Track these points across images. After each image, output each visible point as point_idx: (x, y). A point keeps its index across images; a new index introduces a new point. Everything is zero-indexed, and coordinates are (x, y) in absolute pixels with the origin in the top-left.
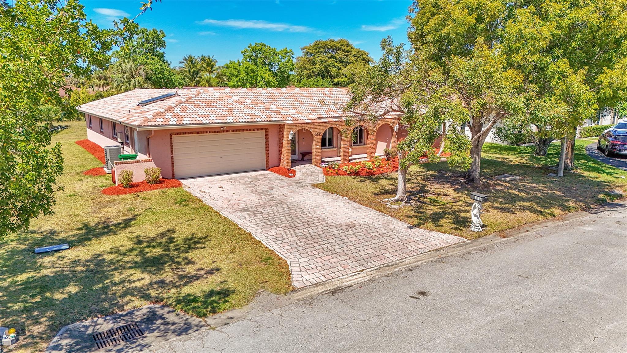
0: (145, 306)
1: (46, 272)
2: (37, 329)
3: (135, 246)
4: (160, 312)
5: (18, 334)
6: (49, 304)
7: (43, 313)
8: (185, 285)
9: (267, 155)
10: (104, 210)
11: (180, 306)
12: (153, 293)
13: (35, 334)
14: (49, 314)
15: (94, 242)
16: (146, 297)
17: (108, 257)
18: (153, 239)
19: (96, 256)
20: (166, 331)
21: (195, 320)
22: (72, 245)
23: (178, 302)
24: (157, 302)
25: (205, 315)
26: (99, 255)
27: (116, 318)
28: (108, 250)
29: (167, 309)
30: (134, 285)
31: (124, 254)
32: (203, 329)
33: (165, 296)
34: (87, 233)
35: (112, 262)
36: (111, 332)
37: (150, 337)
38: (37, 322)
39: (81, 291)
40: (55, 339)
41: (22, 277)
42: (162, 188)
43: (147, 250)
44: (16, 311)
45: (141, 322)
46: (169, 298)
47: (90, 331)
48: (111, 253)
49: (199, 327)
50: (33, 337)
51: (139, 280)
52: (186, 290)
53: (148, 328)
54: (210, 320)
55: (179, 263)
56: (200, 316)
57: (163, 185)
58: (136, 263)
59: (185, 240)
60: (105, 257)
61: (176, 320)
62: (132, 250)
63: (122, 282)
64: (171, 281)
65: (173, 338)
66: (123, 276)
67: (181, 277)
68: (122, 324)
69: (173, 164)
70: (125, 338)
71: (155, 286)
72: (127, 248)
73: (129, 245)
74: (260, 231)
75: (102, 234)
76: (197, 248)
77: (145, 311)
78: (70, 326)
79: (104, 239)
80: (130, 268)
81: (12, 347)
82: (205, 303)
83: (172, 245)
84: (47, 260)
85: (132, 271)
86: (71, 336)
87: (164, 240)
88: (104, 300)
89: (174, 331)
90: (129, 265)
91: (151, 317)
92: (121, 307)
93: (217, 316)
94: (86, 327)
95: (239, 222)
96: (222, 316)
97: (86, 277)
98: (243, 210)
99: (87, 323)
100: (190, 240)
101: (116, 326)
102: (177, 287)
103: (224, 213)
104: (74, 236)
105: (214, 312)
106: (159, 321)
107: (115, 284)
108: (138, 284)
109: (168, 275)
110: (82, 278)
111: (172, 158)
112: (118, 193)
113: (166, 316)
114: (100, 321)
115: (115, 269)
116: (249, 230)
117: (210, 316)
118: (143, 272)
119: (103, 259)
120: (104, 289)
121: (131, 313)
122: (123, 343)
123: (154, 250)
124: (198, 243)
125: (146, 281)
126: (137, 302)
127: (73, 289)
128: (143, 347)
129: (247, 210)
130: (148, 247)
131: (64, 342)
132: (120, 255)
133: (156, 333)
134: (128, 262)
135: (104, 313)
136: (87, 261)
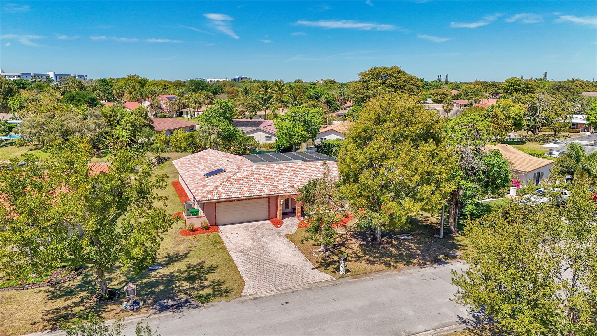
0: (185, 297)
1: (153, 279)
2: (150, 302)
3: (187, 269)
4: (189, 300)
5: (144, 303)
6: (153, 293)
7: (151, 296)
8: (201, 290)
9: (269, 211)
10: (178, 246)
11: (197, 298)
12: (189, 292)
13: (149, 303)
14: (154, 297)
15: (171, 265)
16: (186, 294)
17: (176, 274)
18: (195, 266)
19: (171, 273)
20: (190, 307)
21: (200, 304)
22: (163, 266)
23: (197, 297)
24: (189, 296)
25: (204, 303)
26: (173, 273)
27: (175, 300)
28: (177, 271)
29: (192, 299)
30: (183, 288)
31: (182, 273)
32: (202, 308)
33: (193, 294)
34: (169, 260)
35: (177, 277)
36: (172, 305)
37: (184, 309)
38: (150, 300)
39: (164, 289)
40: (155, 306)
41: (144, 281)
42: (208, 232)
43: (191, 272)
44: (143, 294)
45: (183, 303)
46: (194, 295)
47: (166, 304)
48: (177, 272)
49: (201, 307)
50: (148, 304)
51: (185, 286)
52: (201, 292)
53: (184, 305)
54: (205, 305)
55: (202, 280)
56: (202, 303)
57: (209, 230)
58: (186, 278)
59: (208, 268)
60: (175, 274)
61: (194, 304)
62: (186, 271)
63: (179, 286)
64: (197, 288)
65: (191, 310)
66: (180, 284)
67: (201, 286)
68: (176, 303)
69: (216, 218)
70: (176, 308)
71: (190, 289)
72: (184, 270)
73: (185, 268)
74: (242, 265)
75: (176, 261)
76: (212, 273)
77: (185, 299)
78: (160, 302)
79: (176, 264)
80: (183, 280)
81: (142, 307)
82: (205, 298)
83: (202, 270)
84: (153, 273)
85: (183, 282)
86: (160, 305)
87: (199, 267)
88: (172, 293)
89: (192, 308)
90: (183, 279)
91: (187, 301)
92: (177, 297)
93: (208, 304)
94: (165, 303)
95: (235, 259)
96: (210, 304)
97: (167, 283)
98: (241, 252)
99: (165, 301)
100: (210, 268)
101: (175, 303)
102: (198, 291)
103: (231, 253)
104: (164, 261)
105: (207, 302)
106: (188, 304)
107: (176, 287)
108: (184, 288)
109: (196, 285)
110: (165, 283)
111: (216, 215)
112: (187, 235)
113: (191, 302)
114: (170, 301)
115: (178, 280)
116: (237, 264)
117: (206, 303)
118: (187, 282)
119: (174, 275)
120: (173, 289)
121: (180, 299)
122: (175, 309)
123: (194, 272)
124: (213, 270)
125: (187, 287)
126: (182, 295)
127: (162, 288)
128: (181, 311)
129: (242, 252)
130: (192, 270)
131: (157, 307)
132: (180, 273)
133: (186, 308)
134: (183, 277)
135: (171, 298)
136: (168, 275)
